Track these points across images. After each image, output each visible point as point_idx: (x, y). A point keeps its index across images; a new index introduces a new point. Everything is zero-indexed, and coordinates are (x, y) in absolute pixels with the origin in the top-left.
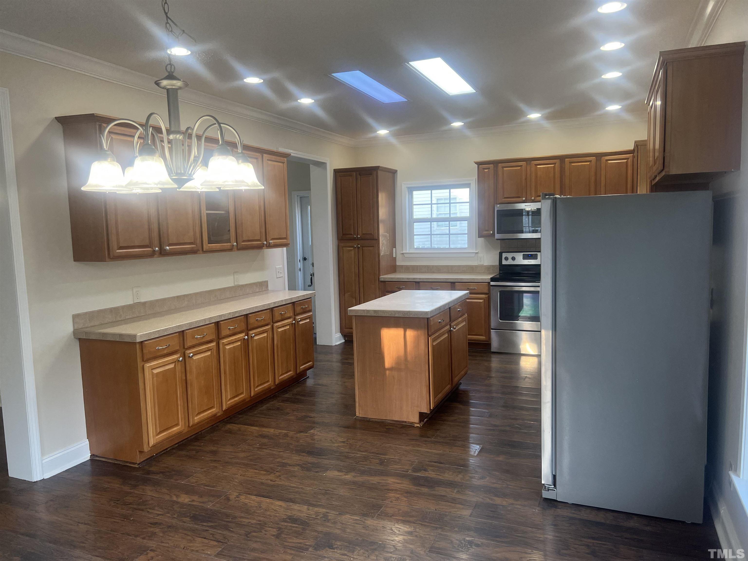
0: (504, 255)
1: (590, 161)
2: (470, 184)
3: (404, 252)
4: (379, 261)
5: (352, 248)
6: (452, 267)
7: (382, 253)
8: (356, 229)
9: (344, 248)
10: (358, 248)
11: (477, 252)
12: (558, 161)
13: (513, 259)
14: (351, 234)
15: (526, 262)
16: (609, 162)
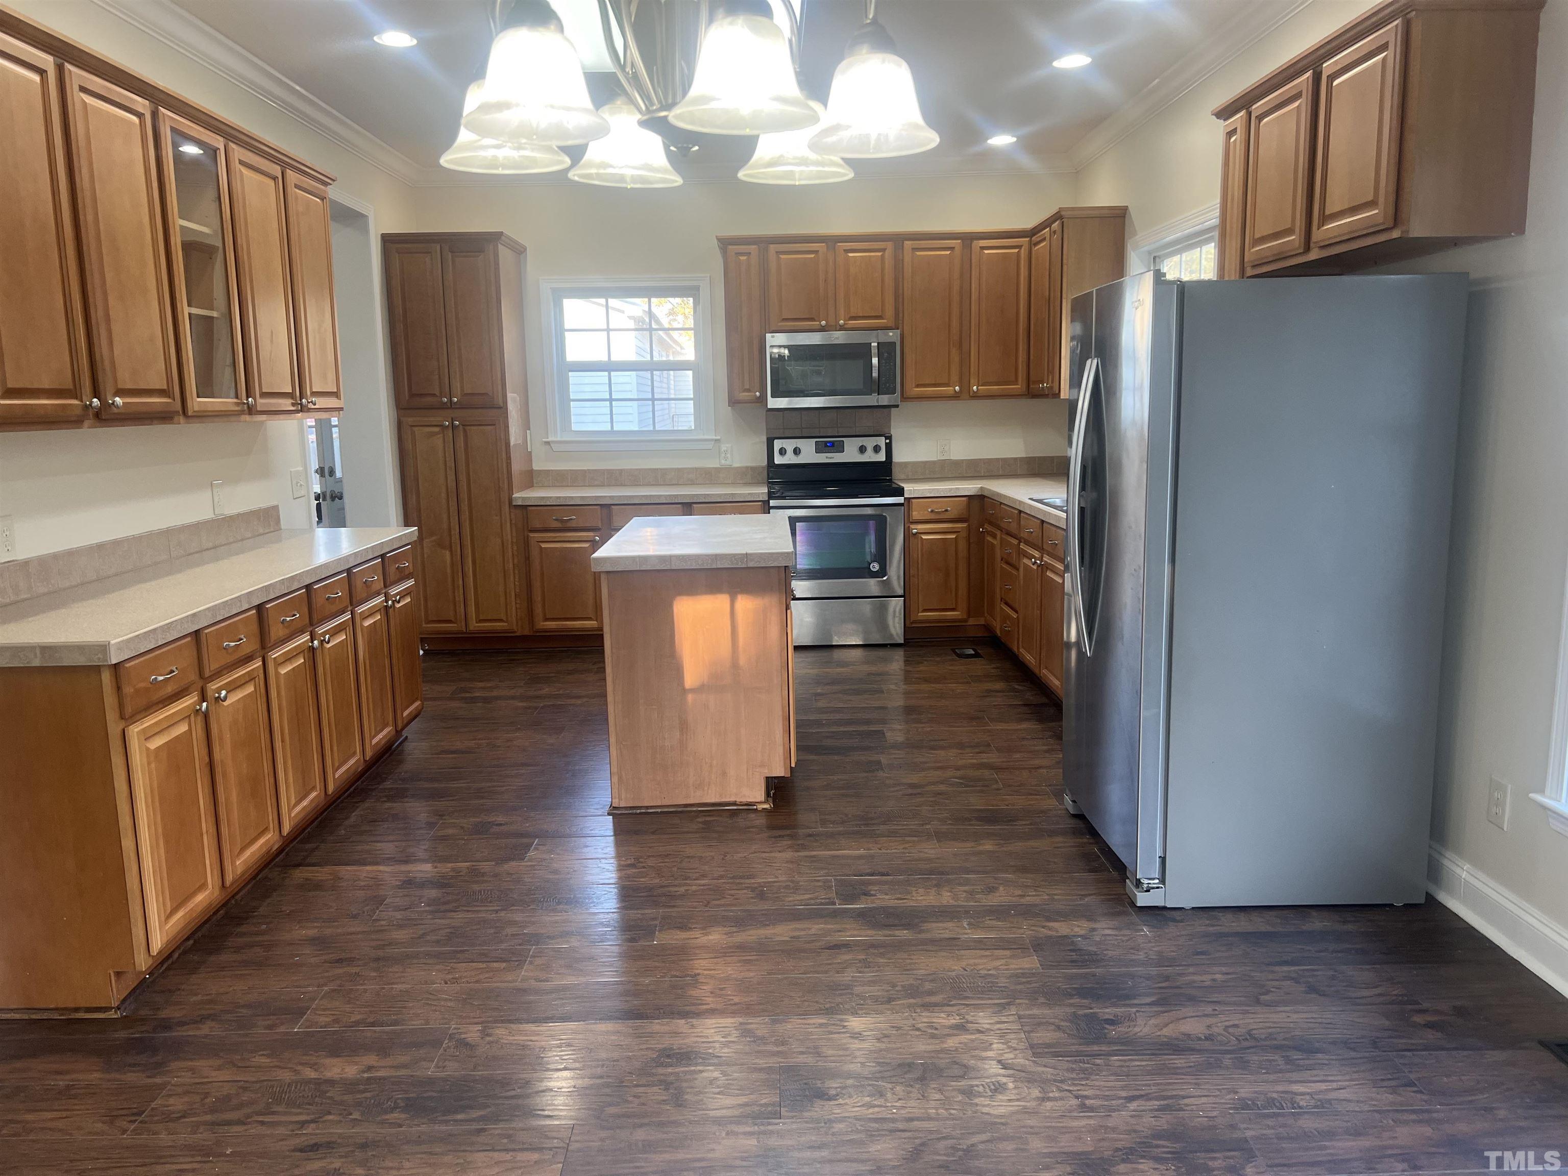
0: (778, 444)
1: (952, 249)
2: (697, 288)
3: (550, 439)
4: (509, 458)
5: (437, 429)
6: (665, 471)
7: (513, 442)
8: (447, 382)
9: (416, 429)
10: (454, 427)
11: (718, 437)
12: (889, 245)
13: (797, 451)
14: (434, 395)
15: (822, 458)
16: (986, 252)
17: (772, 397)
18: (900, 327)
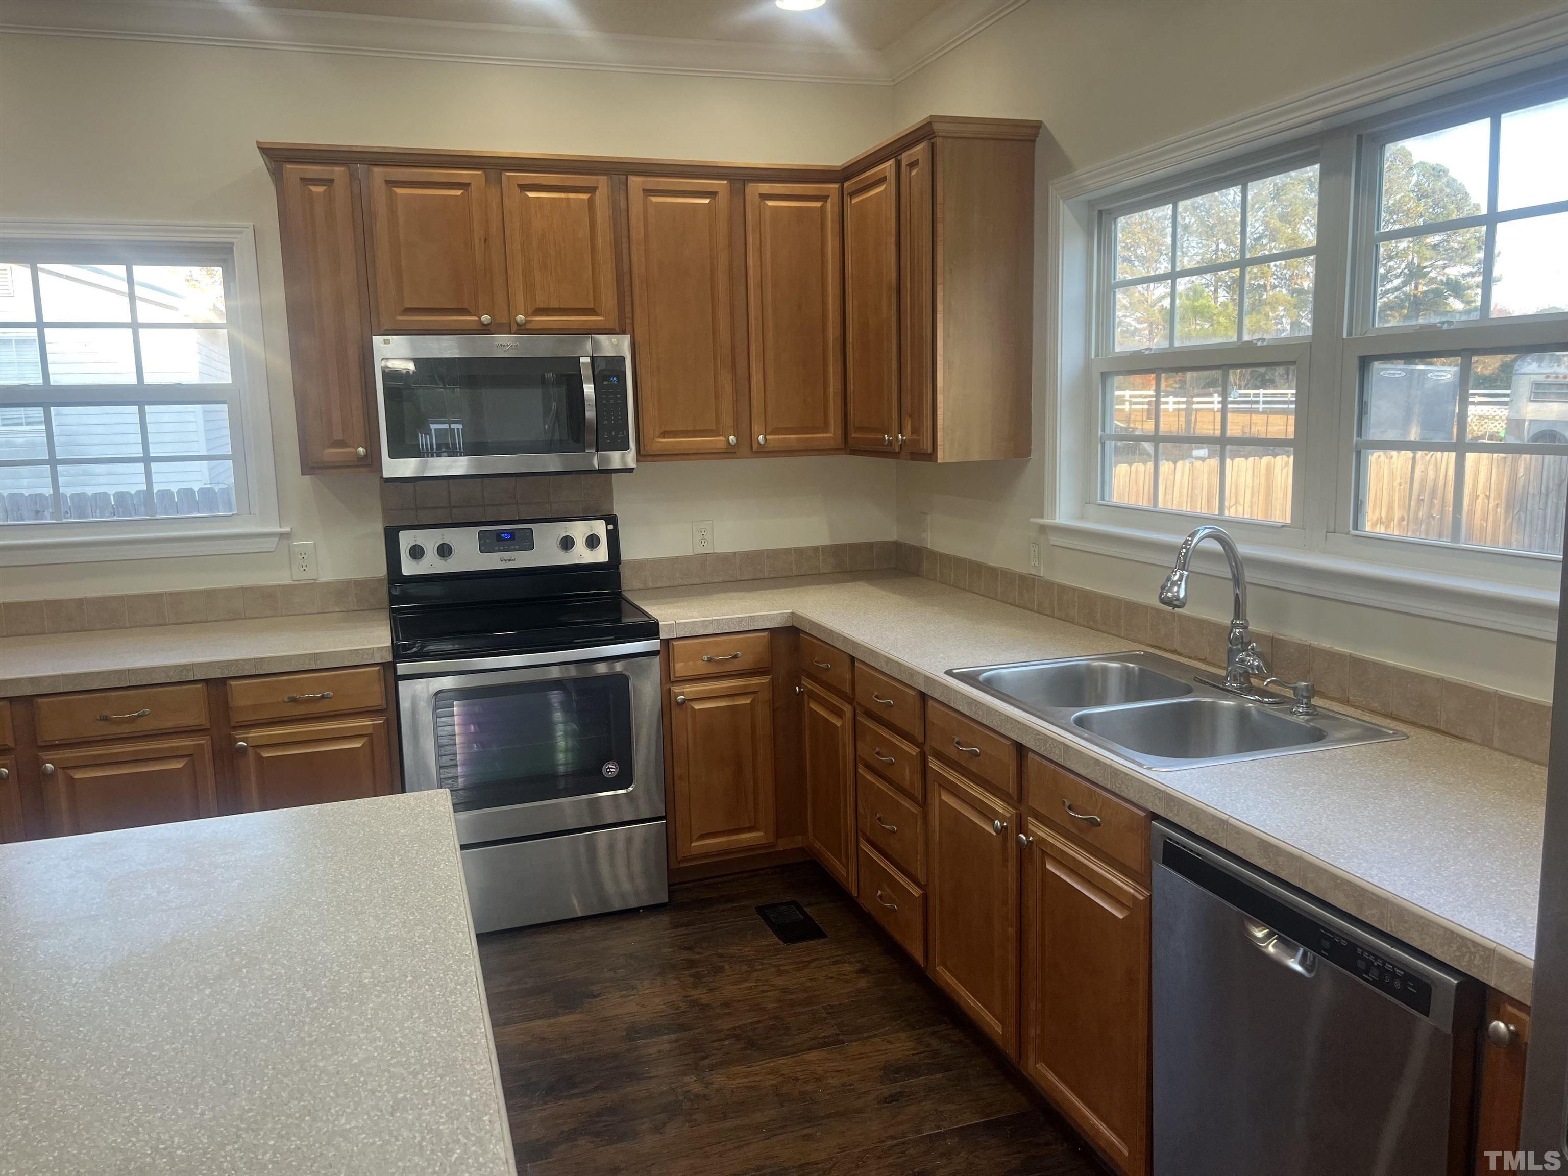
0: (406, 539)
2: (229, 249)
6: (177, 598)
11: (287, 529)
12: (601, 182)
13: (444, 551)
15: (494, 561)
16: (770, 203)
17: (392, 455)
18: (629, 328)
